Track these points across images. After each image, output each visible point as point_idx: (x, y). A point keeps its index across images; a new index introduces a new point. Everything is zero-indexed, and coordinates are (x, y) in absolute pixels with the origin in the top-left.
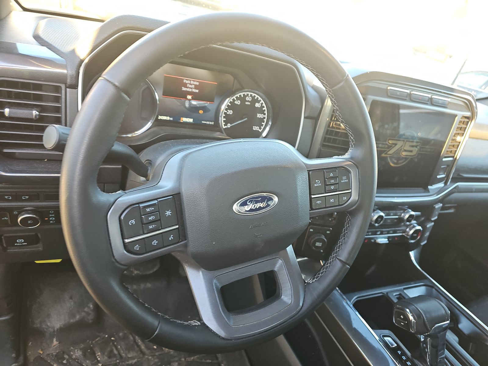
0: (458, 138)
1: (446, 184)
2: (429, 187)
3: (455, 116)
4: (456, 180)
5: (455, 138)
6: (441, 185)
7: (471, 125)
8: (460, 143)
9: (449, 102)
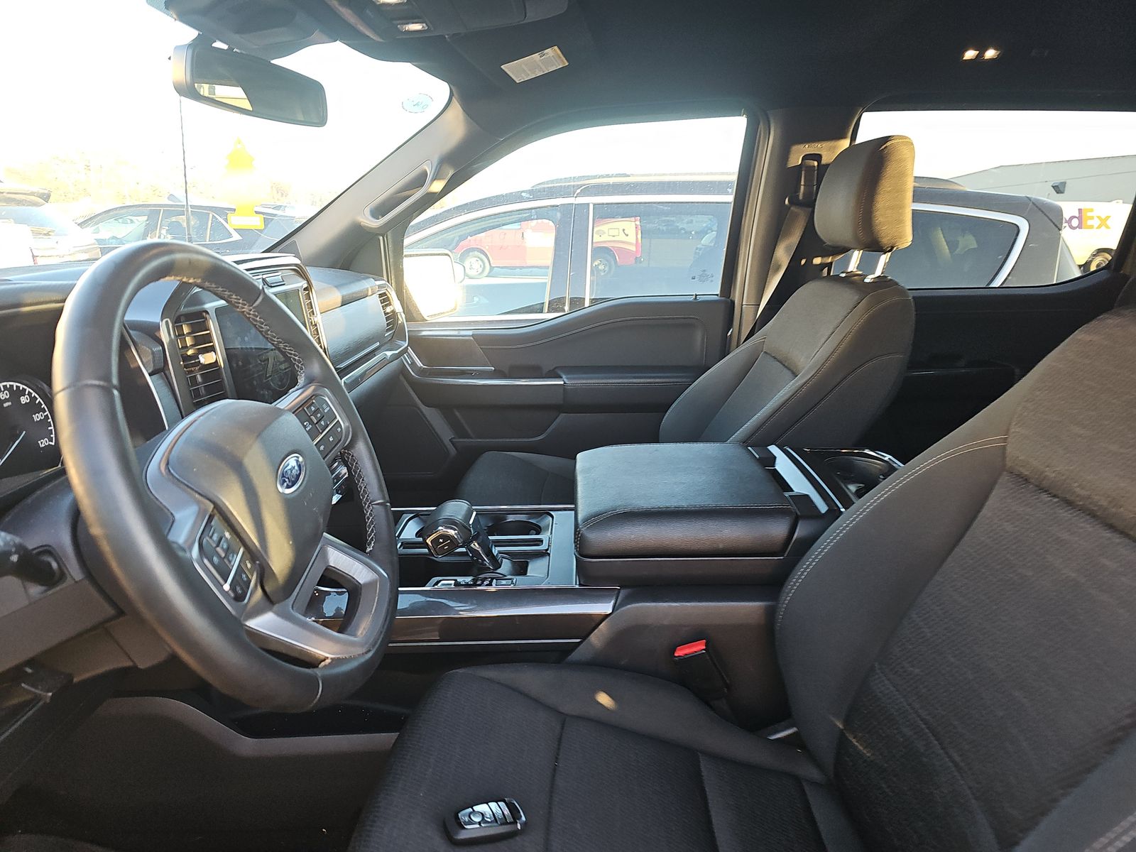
0: (313, 319)
8: (317, 324)
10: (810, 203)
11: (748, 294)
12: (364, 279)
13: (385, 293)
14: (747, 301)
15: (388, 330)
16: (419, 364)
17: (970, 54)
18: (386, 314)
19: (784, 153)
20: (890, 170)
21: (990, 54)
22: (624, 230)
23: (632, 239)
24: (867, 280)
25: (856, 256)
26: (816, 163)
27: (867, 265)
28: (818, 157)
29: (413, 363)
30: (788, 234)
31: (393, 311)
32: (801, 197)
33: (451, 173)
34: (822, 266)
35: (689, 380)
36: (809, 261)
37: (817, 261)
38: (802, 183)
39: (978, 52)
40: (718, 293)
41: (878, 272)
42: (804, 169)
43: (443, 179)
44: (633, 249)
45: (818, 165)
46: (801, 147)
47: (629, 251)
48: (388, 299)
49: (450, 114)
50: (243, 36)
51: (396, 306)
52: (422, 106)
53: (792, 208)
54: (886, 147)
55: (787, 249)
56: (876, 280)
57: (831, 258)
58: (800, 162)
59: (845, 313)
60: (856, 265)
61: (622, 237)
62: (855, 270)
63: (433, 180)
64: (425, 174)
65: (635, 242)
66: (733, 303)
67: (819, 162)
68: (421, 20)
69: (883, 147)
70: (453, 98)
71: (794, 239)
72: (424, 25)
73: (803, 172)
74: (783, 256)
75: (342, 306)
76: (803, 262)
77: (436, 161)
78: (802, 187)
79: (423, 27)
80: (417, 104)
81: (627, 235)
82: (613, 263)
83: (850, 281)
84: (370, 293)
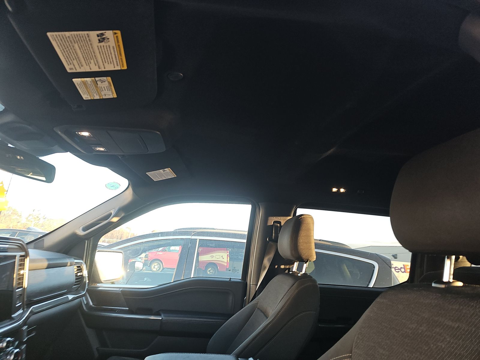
0: (22, 272)
1: (23, 309)
2: (13, 316)
3: (15, 256)
4: (29, 305)
5: (19, 272)
6: (21, 311)
7: (27, 261)
8: (23, 275)
9: (8, 248)
10: (276, 241)
11: (253, 280)
12: (68, 258)
13: (80, 266)
14: (252, 283)
15: (75, 285)
16: (91, 304)
17: (335, 190)
18: (76, 276)
19: (266, 220)
20: (303, 227)
21: (342, 190)
22: (222, 256)
23: (225, 260)
24: (299, 275)
25: (296, 264)
26: (279, 225)
27: (300, 268)
28: (280, 223)
29: (88, 303)
30: (269, 253)
31: (82, 275)
32: (273, 238)
33: (123, 215)
34: (285, 269)
35: (224, 321)
36: (279, 267)
37: (282, 267)
38: (274, 232)
39: (337, 189)
40: (241, 278)
41: (303, 272)
42: (274, 226)
43: (119, 217)
44: (226, 265)
45: (280, 226)
46: (272, 218)
47: (224, 265)
48: (81, 269)
49: (127, 192)
50: (18, 142)
51: (85, 273)
52: (115, 187)
53: (270, 242)
54: (301, 218)
55: (269, 260)
56: (303, 275)
57: (288, 266)
58: (272, 224)
59: (288, 289)
60: (296, 269)
61: (221, 259)
62: (296, 271)
63: (113, 217)
64: (111, 214)
65: (226, 262)
66: (247, 283)
67: (280, 224)
68: (102, 146)
69: (300, 218)
70: (130, 186)
71: (271, 256)
72: (104, 148)
73: (274, 228)
74: (267, 263)
75: (46, 268)
76: (276, 267)
77: (117, 209)
78: (274, 234)
79: (105, 150)
80: (113, 186)
81: (223, 258)
82: (217, 270)
83: (294, 275)
84: (69, 264)
